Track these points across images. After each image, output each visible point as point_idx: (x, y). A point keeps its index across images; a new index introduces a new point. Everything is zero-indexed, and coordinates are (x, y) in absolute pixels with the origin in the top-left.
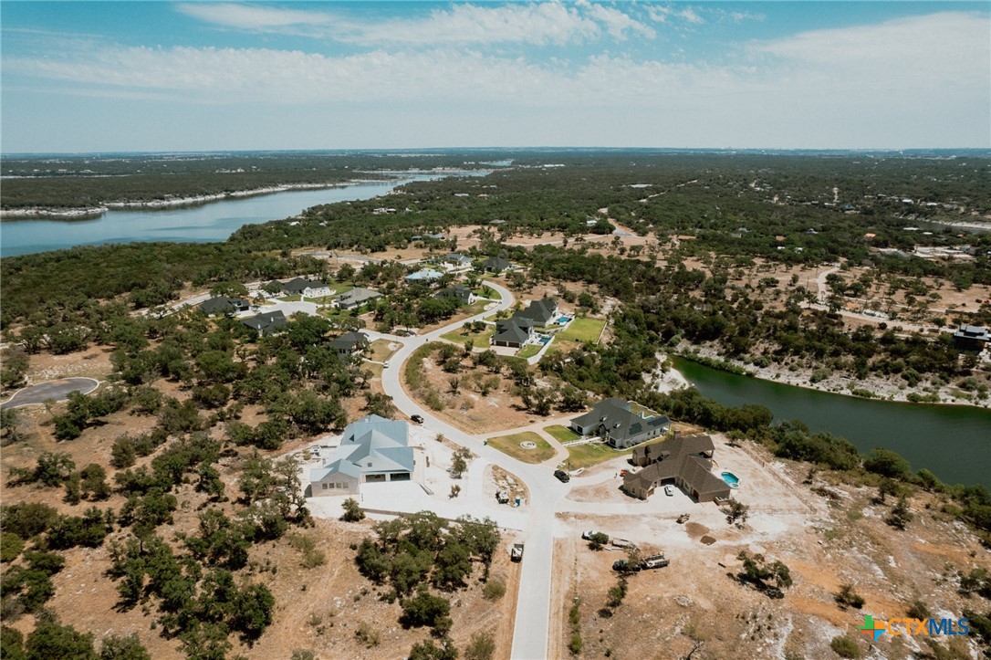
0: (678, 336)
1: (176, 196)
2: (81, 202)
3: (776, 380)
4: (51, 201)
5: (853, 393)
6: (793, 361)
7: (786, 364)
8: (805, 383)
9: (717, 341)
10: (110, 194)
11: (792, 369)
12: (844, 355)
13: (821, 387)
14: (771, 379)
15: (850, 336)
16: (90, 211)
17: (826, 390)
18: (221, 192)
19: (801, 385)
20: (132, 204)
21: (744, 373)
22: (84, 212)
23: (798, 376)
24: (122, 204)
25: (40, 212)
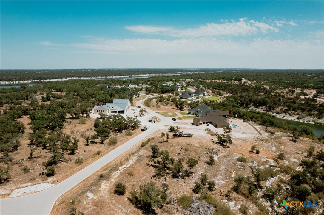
0: (251, 105)
1: (115, 75)
2: (89, 75)
3: (283, 118)
4: (82, 75)
5: (314, 123)
6: (291, 112)
7: (289, 113)
8: (294, 119)
9: (264, 106)
10: (98, 74)
11: (290, 115)
12: (314, 111)
13: (301, 121)
14: (281, 118)
15: (318, 106)
16: (91, 78)
17: (303, 122)
18: (128, 75)
19: (293, 120)
20: (103, 77)
21: (271, 116)
22: (90, 78)
23: (292, 117)
24: (100, 77)
25: (79, 78)
